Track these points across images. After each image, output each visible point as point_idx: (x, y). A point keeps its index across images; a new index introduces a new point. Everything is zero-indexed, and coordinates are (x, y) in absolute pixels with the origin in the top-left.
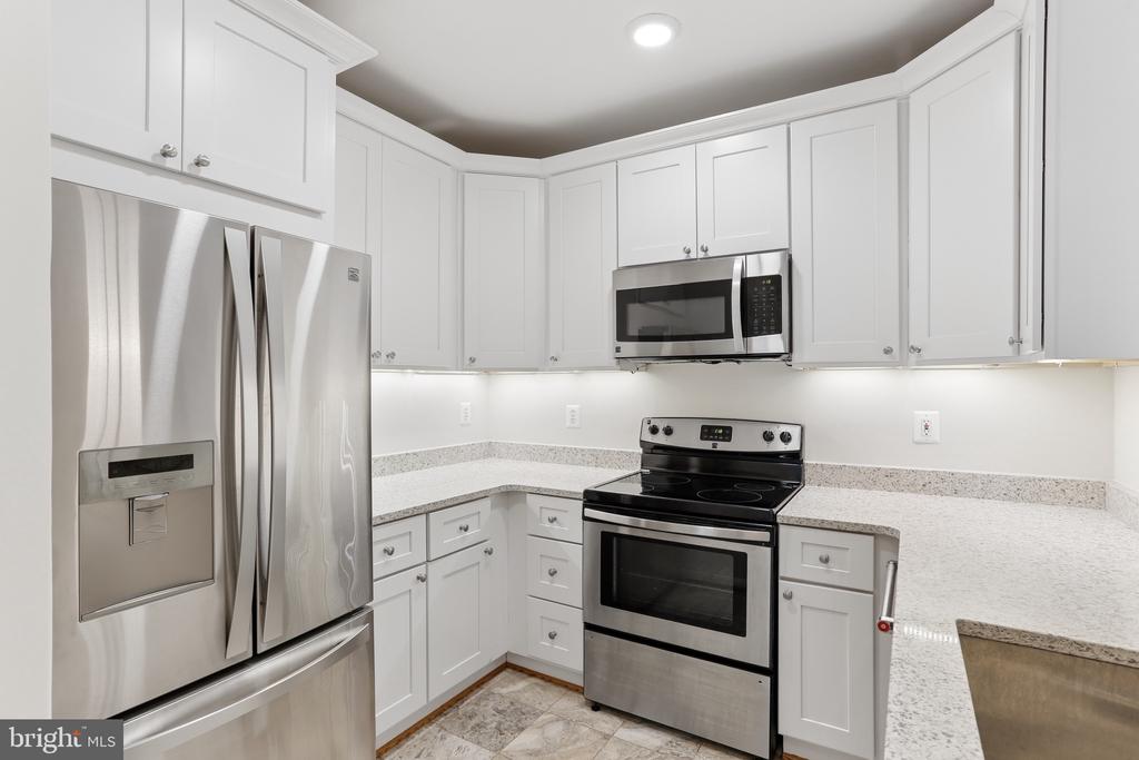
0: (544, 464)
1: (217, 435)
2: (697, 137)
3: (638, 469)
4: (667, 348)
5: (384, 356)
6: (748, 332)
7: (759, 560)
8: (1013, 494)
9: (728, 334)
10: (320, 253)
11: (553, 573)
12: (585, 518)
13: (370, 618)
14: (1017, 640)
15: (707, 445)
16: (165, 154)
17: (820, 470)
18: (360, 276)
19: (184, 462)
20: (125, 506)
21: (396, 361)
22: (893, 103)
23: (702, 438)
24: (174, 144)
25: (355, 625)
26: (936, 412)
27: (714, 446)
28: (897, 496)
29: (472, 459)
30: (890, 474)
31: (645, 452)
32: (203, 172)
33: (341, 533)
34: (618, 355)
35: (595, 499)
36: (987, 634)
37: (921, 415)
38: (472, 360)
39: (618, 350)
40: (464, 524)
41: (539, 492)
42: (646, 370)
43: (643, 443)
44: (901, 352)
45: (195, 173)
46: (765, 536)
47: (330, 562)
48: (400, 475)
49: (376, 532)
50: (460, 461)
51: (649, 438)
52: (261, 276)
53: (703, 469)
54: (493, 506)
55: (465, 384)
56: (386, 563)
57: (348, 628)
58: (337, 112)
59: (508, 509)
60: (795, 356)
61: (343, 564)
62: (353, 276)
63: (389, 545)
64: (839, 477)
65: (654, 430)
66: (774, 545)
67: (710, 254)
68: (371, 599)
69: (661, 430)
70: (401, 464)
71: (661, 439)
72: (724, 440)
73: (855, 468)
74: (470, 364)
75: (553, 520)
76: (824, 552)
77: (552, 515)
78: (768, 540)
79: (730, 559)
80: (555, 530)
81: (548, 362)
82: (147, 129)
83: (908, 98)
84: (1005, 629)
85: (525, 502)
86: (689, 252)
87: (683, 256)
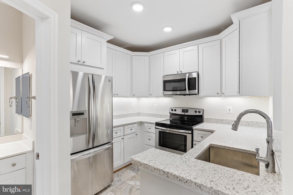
0: (150, 117)
1: (87, 109)
2: (180, 48)
3: (169, 118)
4: (178, 93)
5: (116, 95)
6: (189, 89)
7: (189, 137)
8: (247, 125)
9: (185, 90)
10: (103, 77)
11: (149, 139)
12: (156, 128)
13: (112, 144)
14: (220, 147)
15: (183, 113)
16: (79, 62)
17: (207, 119)
18: (111, 81)
19: (82, 114)
20: (74, 121)
21: (118, 95)
22: (219, 41)
23: (182, 112)
24: (80, 60)
25: (110, 145)
26: (232, 107)
27: (185, 114)
28: (223, 125)
29: (135, 116)
30: (221, 120)
31: (170, 115)
32: (84, 64)
33: (107, 128)
34: (164, 94)
35: (157, 124)
36: (215, 146)
37: (228, 107)
38: (134, 95)
39: (164, 93)
40: (131, 128)
41: (147, 123)
42: (171, 97)
43: (170, 113)
44: (221, 94)
45: (83, 64)
46: (190, 132)
47: (105, 133)
48: (119, 119)
49: (113, 129)
50: (132, 116)
51: (171, 112)
52: (94, 82)
53: (187, 119)
54: (137, 126)
55: (133, 100)
56: (116, 135)
57: (108, 145)
58: (107, 47)
59: (141, 126)
60: (199, 94)
61: (107, 134)
62: (109, 81)
63: (116, 132)
64: (210, 121)
65: (172, 110)
66: (192, 134)
67: (182, 73)
68: (113, 140)
69: (174, 110)
70: (120, 116)
71: (174, 112)
72: (187, 112)
73: (214, 119)
74: (134, 96)
75: (149, 128)
76: (202, 135)
77: (149, 127)
78: (191, 133)
79: (184, 136)
80: (150, 131)
81: (150, 95)
82: (76, 57)
83: (222, 39)
84: (218, 145)
85: (144, 125)
86: (178, 72)
87: (177, 73)
